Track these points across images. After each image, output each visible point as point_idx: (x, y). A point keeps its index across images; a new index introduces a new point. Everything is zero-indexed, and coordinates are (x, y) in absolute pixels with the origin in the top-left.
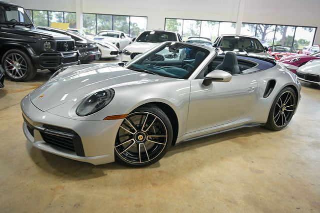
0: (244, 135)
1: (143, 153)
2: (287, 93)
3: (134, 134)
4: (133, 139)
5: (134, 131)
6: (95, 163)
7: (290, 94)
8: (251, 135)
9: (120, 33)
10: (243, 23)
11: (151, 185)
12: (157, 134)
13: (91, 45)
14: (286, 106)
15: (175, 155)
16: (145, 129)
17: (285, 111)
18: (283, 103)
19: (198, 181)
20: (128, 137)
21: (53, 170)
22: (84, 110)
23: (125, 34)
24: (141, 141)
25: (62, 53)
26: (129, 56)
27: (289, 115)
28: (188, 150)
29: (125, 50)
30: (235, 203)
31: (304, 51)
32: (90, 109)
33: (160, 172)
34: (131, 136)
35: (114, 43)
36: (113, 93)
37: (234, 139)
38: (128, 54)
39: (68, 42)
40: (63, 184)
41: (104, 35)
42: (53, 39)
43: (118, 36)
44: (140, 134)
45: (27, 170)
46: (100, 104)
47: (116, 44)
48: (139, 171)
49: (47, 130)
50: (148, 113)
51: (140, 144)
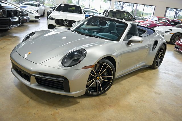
3: (94, 76)
7: (163, 48)
8: (144, 72)
9: (38, 3)
10: (115, 1)
11: (109, 107)
13: (23, 12)
14: (160, 55)
16: (101, 73)
17: (160, 58)
19: (132, 102)
21: (45, 102)
23: (41, 4)
24: (98, 80)
25: (11, 18)
26: (54, 21)
28: (117, 83)
29: (50, 17)
30: (157, 113)
31: (149, 19)
34: (93, 78)
35: (35, 10)
38: (52, 19)
39: (13, 10)
40: (57, 111)
41: (26, 4)
42: (4, 8)
43: (36, 6)
45: (27, 103)
49: (43, 77)
50: (104, 63)
51: (97, 82)
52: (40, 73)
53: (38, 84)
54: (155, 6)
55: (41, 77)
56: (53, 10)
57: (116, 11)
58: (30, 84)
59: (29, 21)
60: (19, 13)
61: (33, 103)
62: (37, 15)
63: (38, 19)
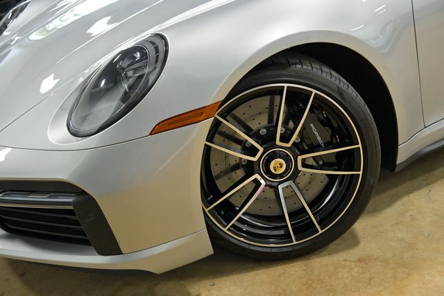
1: (297, 213)
3: (255, 159)
4: (257, 176)
5: (253, 151)
6: (157, 269)
12: (328, 145)
15: (405, 199)
16: (285, 138)
20: (240, 173)
22: (90, 118)
24: (281, 176)
32: (107, 108)
33: (360, 260)
34: (250, 169)
36: (162, 48)
44: (274, 156)
46: (130, 88)
48: (295, 269)
50: (286, 85)
51: (280, 187)
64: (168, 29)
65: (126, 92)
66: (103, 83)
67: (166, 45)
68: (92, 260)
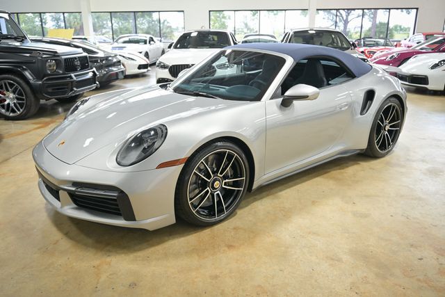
0: (338, 167)
2: (391, 106)
6: (150, 228)
7: (394, 107)
8: (347, 167)
9: (147, 37)
10: (318, 10)
11: (226, 249)
13: (110, 58)
14: (389, 123)
17: (389, 131)
18: (386, 120)
19: (287, 236)
22: (127, 158)
23: (154, 39)
25: (73, 75)
26: (167, 70)
27: (394, 134)
28: (268, 195)
29: (160, 63)
30: (340, 260)
31: (403, 42)
32: (134, 155)
33: (234, 228)
35: (141, 53)
36: (165, 131)
37: (325, 175)
38: (164, 67)
39: (79, 57)
40: (108, 259)
41: (125, 42)
42: (58, 56)
43: (145, 42)
45: (55, 244)
46: (149, 147)
47: (144, 53)
49: (79, 190)
51: (215, 194)
52: (75, 184)
53: (76, 206)
54: (417, 9)
55: (75, 191)
56: (170, 47)
57: (314, 32)
58: (61, 207)
59: (123, 77)
60: (101, 61)
61: (65, 243)
62: (144, 61)
63: (145, 70)
64: (167, 122)
65: (144, 149)
66: (133, 145)
67: (166, 129)
68: (120, 222)
